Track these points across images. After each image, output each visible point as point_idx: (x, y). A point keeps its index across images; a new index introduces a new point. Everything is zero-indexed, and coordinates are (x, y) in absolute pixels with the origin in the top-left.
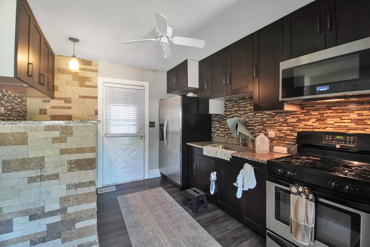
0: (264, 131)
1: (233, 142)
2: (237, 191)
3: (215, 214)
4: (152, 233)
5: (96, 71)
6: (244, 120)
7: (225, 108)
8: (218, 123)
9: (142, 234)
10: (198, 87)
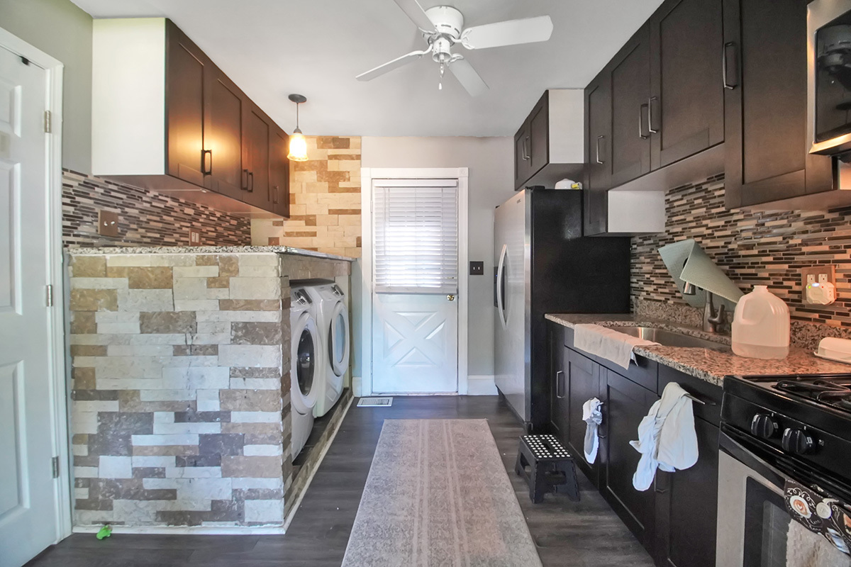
0: (792, 283)
1: (688, 320)
2: (635, 470)
3: (593, 521)
4: (406, 513)
5: (359, 157)
6: (722, 247)
7: (669, 214)
8: (648, 260)
9: (384, 511)
10: (583, 162)
